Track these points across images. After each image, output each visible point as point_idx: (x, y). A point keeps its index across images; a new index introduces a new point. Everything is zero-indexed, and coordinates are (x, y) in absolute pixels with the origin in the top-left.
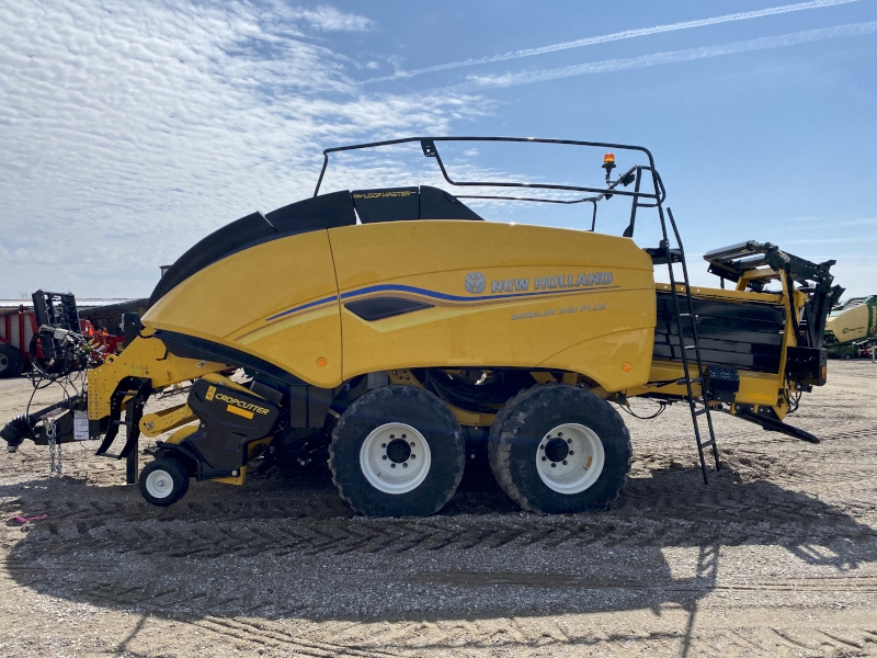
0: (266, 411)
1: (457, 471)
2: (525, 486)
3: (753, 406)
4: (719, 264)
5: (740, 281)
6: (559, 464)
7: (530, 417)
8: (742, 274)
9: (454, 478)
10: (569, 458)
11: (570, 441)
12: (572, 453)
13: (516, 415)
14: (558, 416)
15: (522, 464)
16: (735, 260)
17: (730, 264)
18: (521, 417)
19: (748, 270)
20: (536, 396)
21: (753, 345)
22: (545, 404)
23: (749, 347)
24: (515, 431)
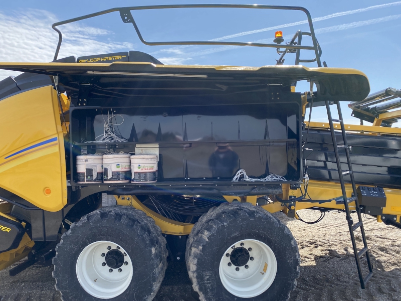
0: (8, 230)
1: (154, 281)
2: (210, 293)
3: (396, 216)
4: (359, 110)
5: (375, 122)
6: (242, 268)
7: (213, 235)
8: (377, 116)
9: (152, 286)
10: (249, 263)
11: (250, 249)
12: (252, 259)
13: (202, 233)
14: (236, 234)
15: (207, 275)
16: (371, 107)
17: (368, 110)
18: (206, 235)
19: (382, 113)
20: (219, 217)
21: (389, 168)
22: (226, 224)
23: (386, 169)
24: (201, 248)
